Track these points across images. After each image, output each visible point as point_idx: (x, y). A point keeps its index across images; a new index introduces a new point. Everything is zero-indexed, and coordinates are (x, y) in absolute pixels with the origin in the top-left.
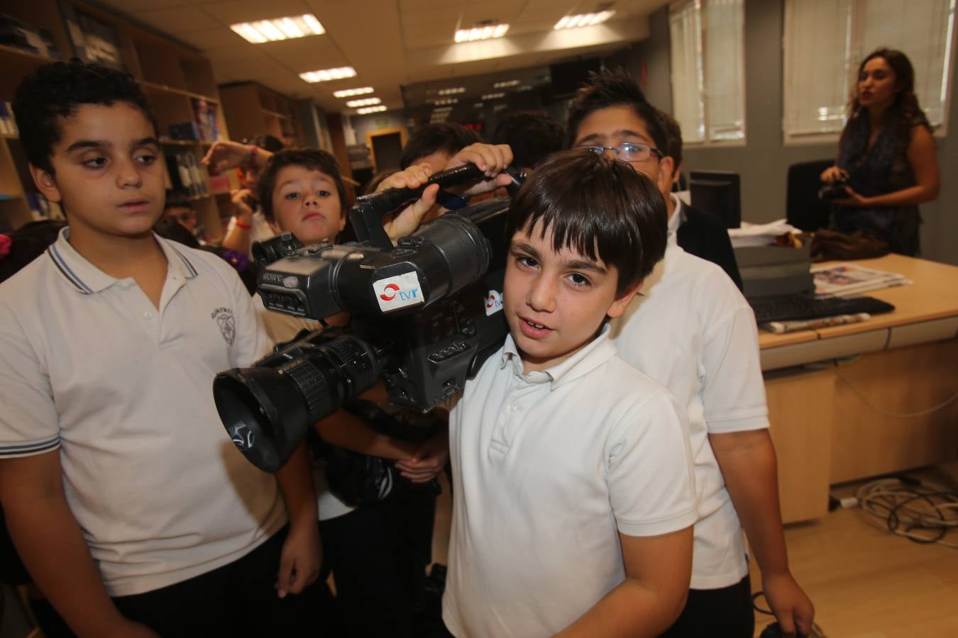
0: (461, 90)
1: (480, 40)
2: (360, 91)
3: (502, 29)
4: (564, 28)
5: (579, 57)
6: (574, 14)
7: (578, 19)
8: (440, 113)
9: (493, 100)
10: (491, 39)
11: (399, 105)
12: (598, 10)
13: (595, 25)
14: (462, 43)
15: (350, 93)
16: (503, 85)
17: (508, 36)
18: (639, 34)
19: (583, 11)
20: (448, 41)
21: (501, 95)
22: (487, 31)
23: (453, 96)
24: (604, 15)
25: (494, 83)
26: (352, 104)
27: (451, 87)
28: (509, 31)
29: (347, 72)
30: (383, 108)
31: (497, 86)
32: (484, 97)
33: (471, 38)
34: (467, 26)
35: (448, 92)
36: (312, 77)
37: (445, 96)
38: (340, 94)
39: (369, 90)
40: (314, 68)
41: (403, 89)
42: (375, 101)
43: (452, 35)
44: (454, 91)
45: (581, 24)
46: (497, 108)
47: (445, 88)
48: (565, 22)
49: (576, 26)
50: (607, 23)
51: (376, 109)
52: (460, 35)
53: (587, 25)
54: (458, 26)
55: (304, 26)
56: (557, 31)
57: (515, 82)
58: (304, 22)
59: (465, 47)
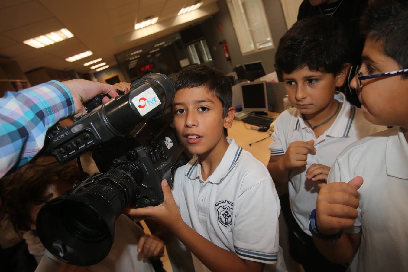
0: (141, 51)
1: (146, 27)
2: (96, 61)
3: (155, 20)
4: (182, 14)
5: (190, 25)
6: (186, 7)
7: (188, 9)
8: (133, 63)
9: (154, 52)
10: (151, 25)
11: (115, 63)
12: (195, 3)
13: (195, 10)
14: (138, 29)
15: (91, 63)
16: (158, 45)
17: (158, 22)
18: (215, 10)
19: (189, 5)
20: (132, 30)
21: (158, 50)
22: (149, 22)
23: (137, 54)
24: (199, 5)
25: (154, 45)
26: (93, 68)
27: (136, 51)
28: (159, 19)
29: (89, 53)
30: (107, 67)
31: (156, 46)
32: (151, 52)
33: (142, 27)
34: (139, 21)
35: (135, 53)
36: (72, 59)
37: (134, 55)
38: (87, 64)
39: (100, 60)
40: (72, 55)
41: (116, 56)
42: (104, 64)
43: (133, 26)
44: (138, 52)
45: (189, 11)
46: (157, 55)
47: (133, 52)
48: (182, 11)
49: (187, 12)
50: (200, 8)
51: (104, 68)
52: (137, 26)
53: (191, 11)
54: (136, 22)
55: (62, 35)
56: (179, 16)
57: (163, 43)
58: (62, 33)
59: (140, 31)
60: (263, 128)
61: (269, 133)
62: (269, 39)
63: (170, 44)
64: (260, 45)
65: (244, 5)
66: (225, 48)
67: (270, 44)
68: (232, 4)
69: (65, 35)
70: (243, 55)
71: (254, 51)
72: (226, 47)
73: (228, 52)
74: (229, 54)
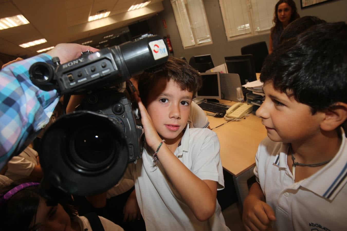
0: (91, 42)
1: (99, 19)
2: (49, 49)
3: (107, 14)
4: (131, 10)
6: (136, 4)
7: (137, 6)
9: (103, 43)
10: (103, 18)
12: (144, 2)
13: (143, 7)
14: (91, 21)
15: (44, 50)
16: (107, 37)
17: (110, 16)
18: (160, 9)
19: (139, 3)
20: (85, 21)
21: (106, 41)
22: (101, 15)
24: (147, 3)
28: (110, 14)
29: (42, 41)
31: (105, 38)
32: (100, 43)
33: (95, 19)
34: (93, 14)
35: (86, 43)
36: (26, 45)
38: (40, 51)
40: (27, 41)
43: (87, 18)
44: (88, 42)
45: (138, 8)
46: (105, 46)
47: (84, 42)
48: (132, 7)
49: (136, 9)
50: (147, 6)
52: (91, 18)
53: (140, 8)
54: (90, 14)
55: (18, 21)
56: (129, 11)
57: (112, 35)
58: (18, 19)
59: (92, 23)
60: (219, 114)
61: (226, 119)
62: (209, 36)
63: (118, 36)
64: (200, 41)
65: (186, 5)
66: (168, 42)
67: (209, 40)
68: (176, 4)
69: (20, 21)
70: (185, 48)
71: (195, 45)
72: (170, 41)
73: (171, 46)
74: (172, 48)
